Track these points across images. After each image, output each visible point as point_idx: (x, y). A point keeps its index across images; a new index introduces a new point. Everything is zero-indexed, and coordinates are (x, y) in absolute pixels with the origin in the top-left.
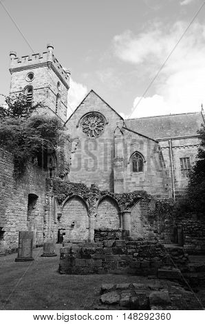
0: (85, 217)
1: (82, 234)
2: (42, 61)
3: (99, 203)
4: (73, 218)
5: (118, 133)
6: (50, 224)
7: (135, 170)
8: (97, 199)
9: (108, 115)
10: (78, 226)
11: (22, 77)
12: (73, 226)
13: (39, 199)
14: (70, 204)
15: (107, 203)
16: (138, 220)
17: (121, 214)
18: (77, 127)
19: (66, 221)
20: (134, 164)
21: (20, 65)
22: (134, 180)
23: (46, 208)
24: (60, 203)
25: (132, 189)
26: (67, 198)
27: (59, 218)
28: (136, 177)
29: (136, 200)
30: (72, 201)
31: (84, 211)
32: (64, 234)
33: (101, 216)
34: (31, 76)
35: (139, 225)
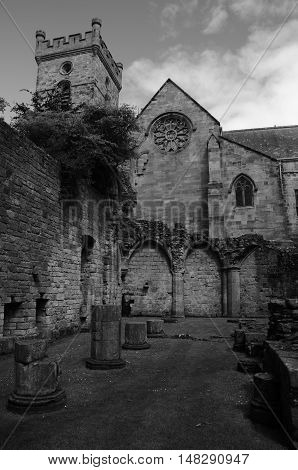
0: (165, 276)
1: (161, 302)
2: (84, 44)
3: (190, 252)
4: (147, 276)
5: (213, 144)
6: (113, 286)
7: (239, 203)
8: (185, 247)
9: (195, 118)
10: (155, 290)
11: (54, 69)
12: (145, 289)
13: (97, 244)
14: (142, 254)
16: (252, 280)
17: (224, 272)
18: (146, 135)
19: (136, 280)
20: (238, 193)
21: (50, 51)
22: (238, 218)
23: (106, 260)
25: (236, 233)
26: (136, 245)
27: (123, 277)
28: (242, 214)
29: (249, 249)
30: (144, 250)
31: (164, 266)
32: (132, 301)
33: (192, 273)
34: (68, 67)
35: (253, 289)
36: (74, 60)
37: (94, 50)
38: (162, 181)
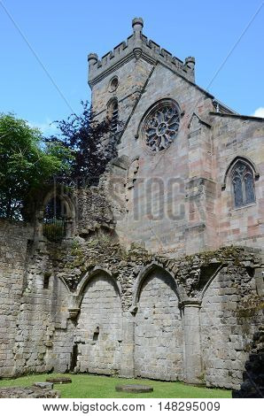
0: (116, 317)
1: (109, 354)
2: (127, 51)
4: (97, 318)
5: (195, 126)
8: (135, 276)
10: (105, 336)
11: (104, 89)
14: (94, 289)
17: (182, 307)
20: (236, 188)
21: (100, 71)
24: (72, 288)
27: (73, 319)
28: (241, 216)
29: (209, 270)
30: (97, 283)
34: (115, 82)
36: (119, 73)
37: (137, 54)
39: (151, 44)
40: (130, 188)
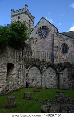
0: (39, 75)
1: (38, 84)
2: (23, 11)
3: (47, 68)
4: (34, 76)
5: (55, 35)
6: (22, 78)
7: (63, 52)
8: (45, 66)
9: (50, 28)
10: (36, 80)
11: (15, 19)
12: (33, 80)
13: (15, 66)
14: (32, 69)
15: (50, 68)
16: (66, 77)
17: (58, 74)
18: (36, 33)
19: (30, 77)
20: (63, 49)
21: (15, 14)
22: (63, 57)
23: (19, 71)
24: (27, 68)
25: (62, 62)
26: (30, 66)
27: (27, 76)
28: (64, 56)
29: (65, 67)
30: (33, 67)
31: (39, 73)
32: (29, 83)
33: (47, 75)
34: (19, 18)
35: (67, 80)
36: (21, 16)
37: (25, 13)
38: (41, 46)
39: (28, 11)
40: (34, 45)
